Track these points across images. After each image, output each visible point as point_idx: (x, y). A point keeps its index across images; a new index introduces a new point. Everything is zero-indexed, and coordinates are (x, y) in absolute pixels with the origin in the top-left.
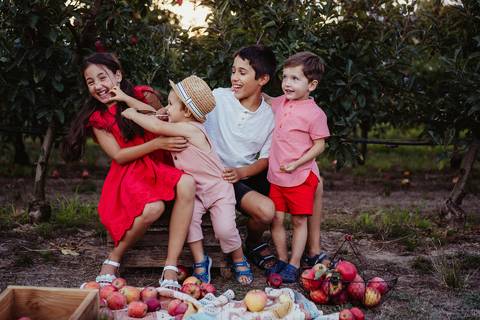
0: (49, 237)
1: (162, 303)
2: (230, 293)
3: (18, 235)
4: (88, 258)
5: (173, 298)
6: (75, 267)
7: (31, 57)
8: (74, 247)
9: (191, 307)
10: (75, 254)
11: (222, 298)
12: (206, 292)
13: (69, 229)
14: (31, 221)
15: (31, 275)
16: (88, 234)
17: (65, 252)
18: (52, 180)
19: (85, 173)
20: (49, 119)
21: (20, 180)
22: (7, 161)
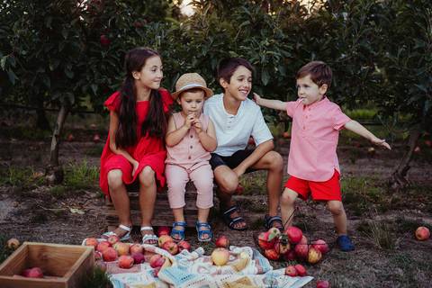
0: (61, 198)
1: (145, 257)
2: (201, 249)
3: (35, 196)
4: (91, 217)
5: (154, 253)
6: (81, 224)
7: (47, 50)
8: (81, 206)
9: (167, 261)
10: (81, 212)
11: (194, 254)
12: (182, 248)
13: (77, 191)
14: (47, 183)
15: (45, 229)
16: (93, 195)
17: (73, 211)
18: (68, 143)
19: (97, 138)
20: (62, 100)
21: (41, 143)
22: (31, 126)
